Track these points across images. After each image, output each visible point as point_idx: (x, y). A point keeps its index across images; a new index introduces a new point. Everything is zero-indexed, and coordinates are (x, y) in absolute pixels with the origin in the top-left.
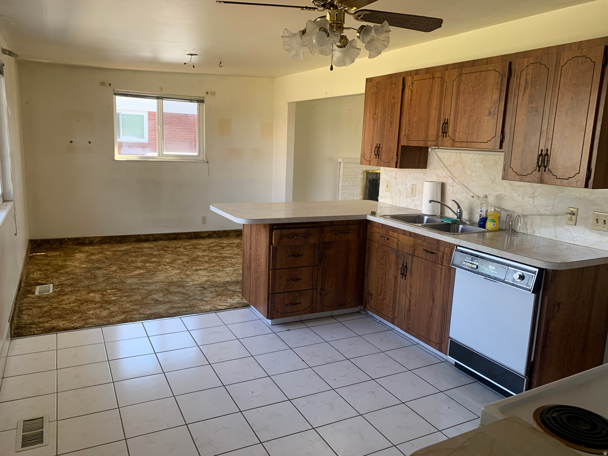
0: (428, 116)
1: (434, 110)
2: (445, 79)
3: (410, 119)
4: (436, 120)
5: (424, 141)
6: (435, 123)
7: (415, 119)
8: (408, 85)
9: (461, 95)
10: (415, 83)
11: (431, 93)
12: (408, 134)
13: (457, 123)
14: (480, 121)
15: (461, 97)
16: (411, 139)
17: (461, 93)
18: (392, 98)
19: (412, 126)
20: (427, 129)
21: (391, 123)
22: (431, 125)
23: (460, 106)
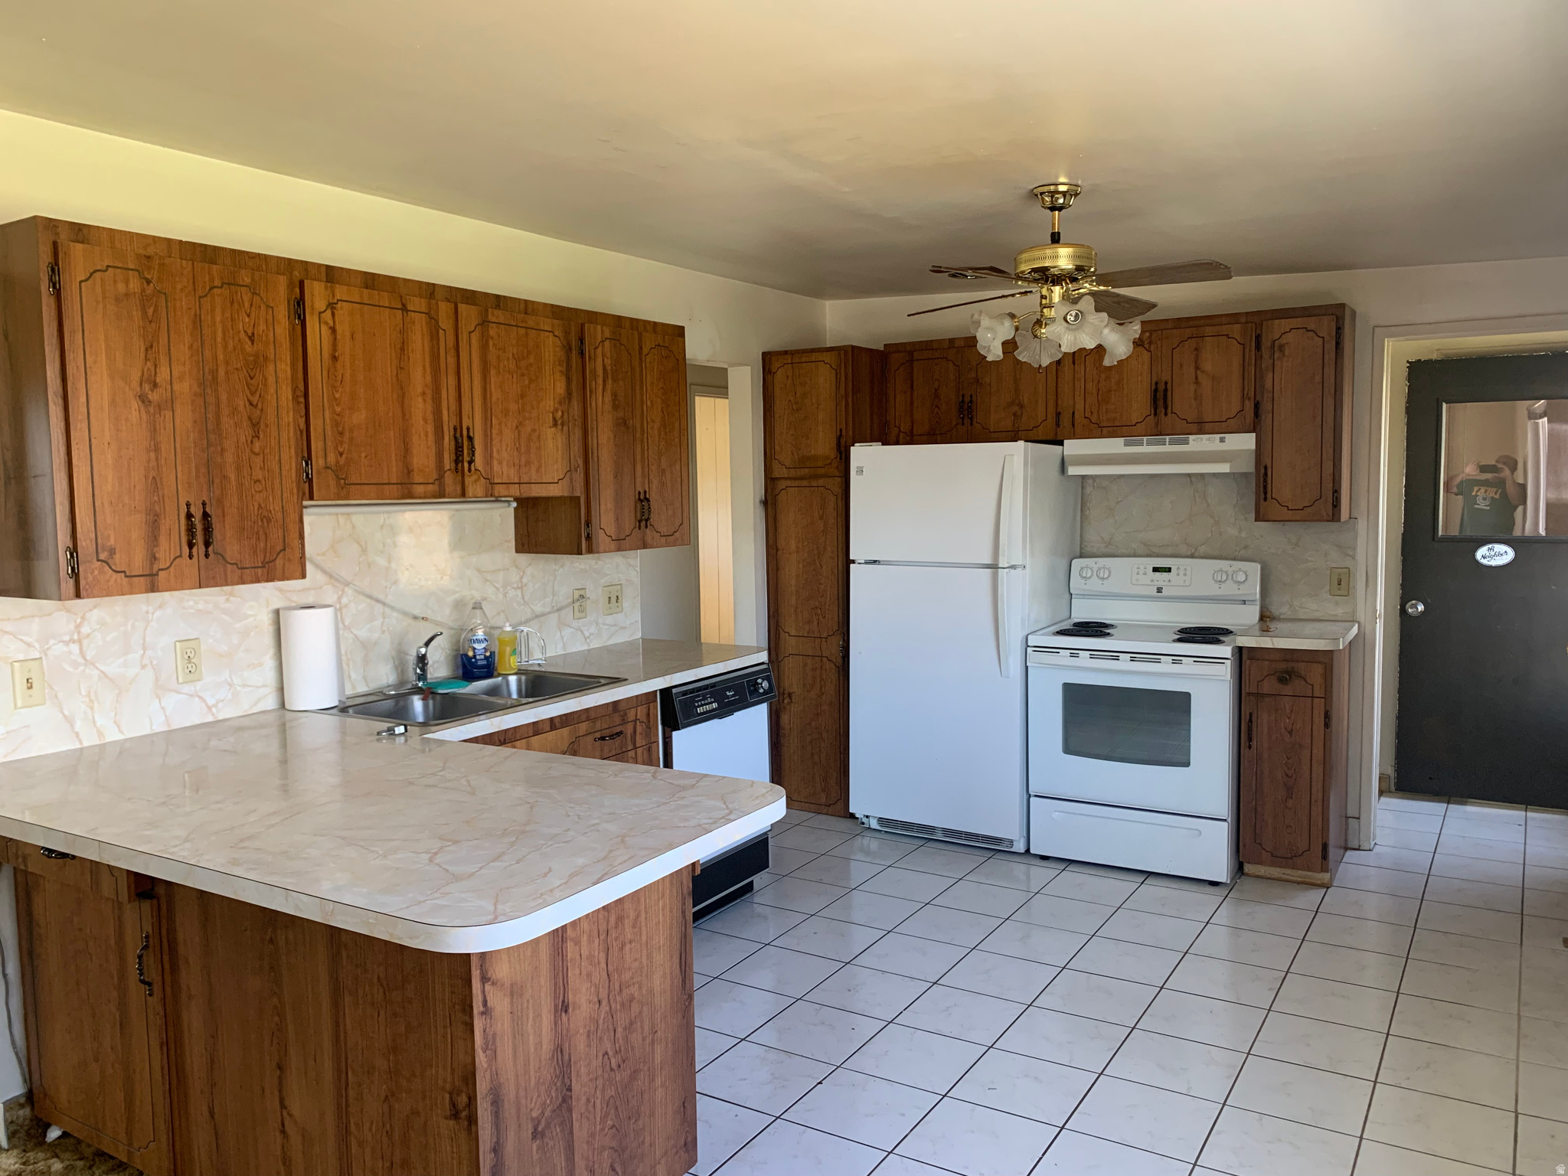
0: (404, 415)
1: (420, 399)
2: (440, 321)
3: (338, 418)
4: (430, 428)
5: (401, 484)
6: (427, 436)
7: (360, 417)
8: (313, 308)
9: (493, 372)
10: (343, 310)
11: (402, 349)
12: (337, 462)
13: (491, 440)
14: (539, 436)
15: (494, 379)
16: (354, 479)
17: (492, 368)
18: (242, 335)
19: (351, 439)
20: (406, 451)
21: (255, 425)
22: (415, 438)
23: (494, 399)
